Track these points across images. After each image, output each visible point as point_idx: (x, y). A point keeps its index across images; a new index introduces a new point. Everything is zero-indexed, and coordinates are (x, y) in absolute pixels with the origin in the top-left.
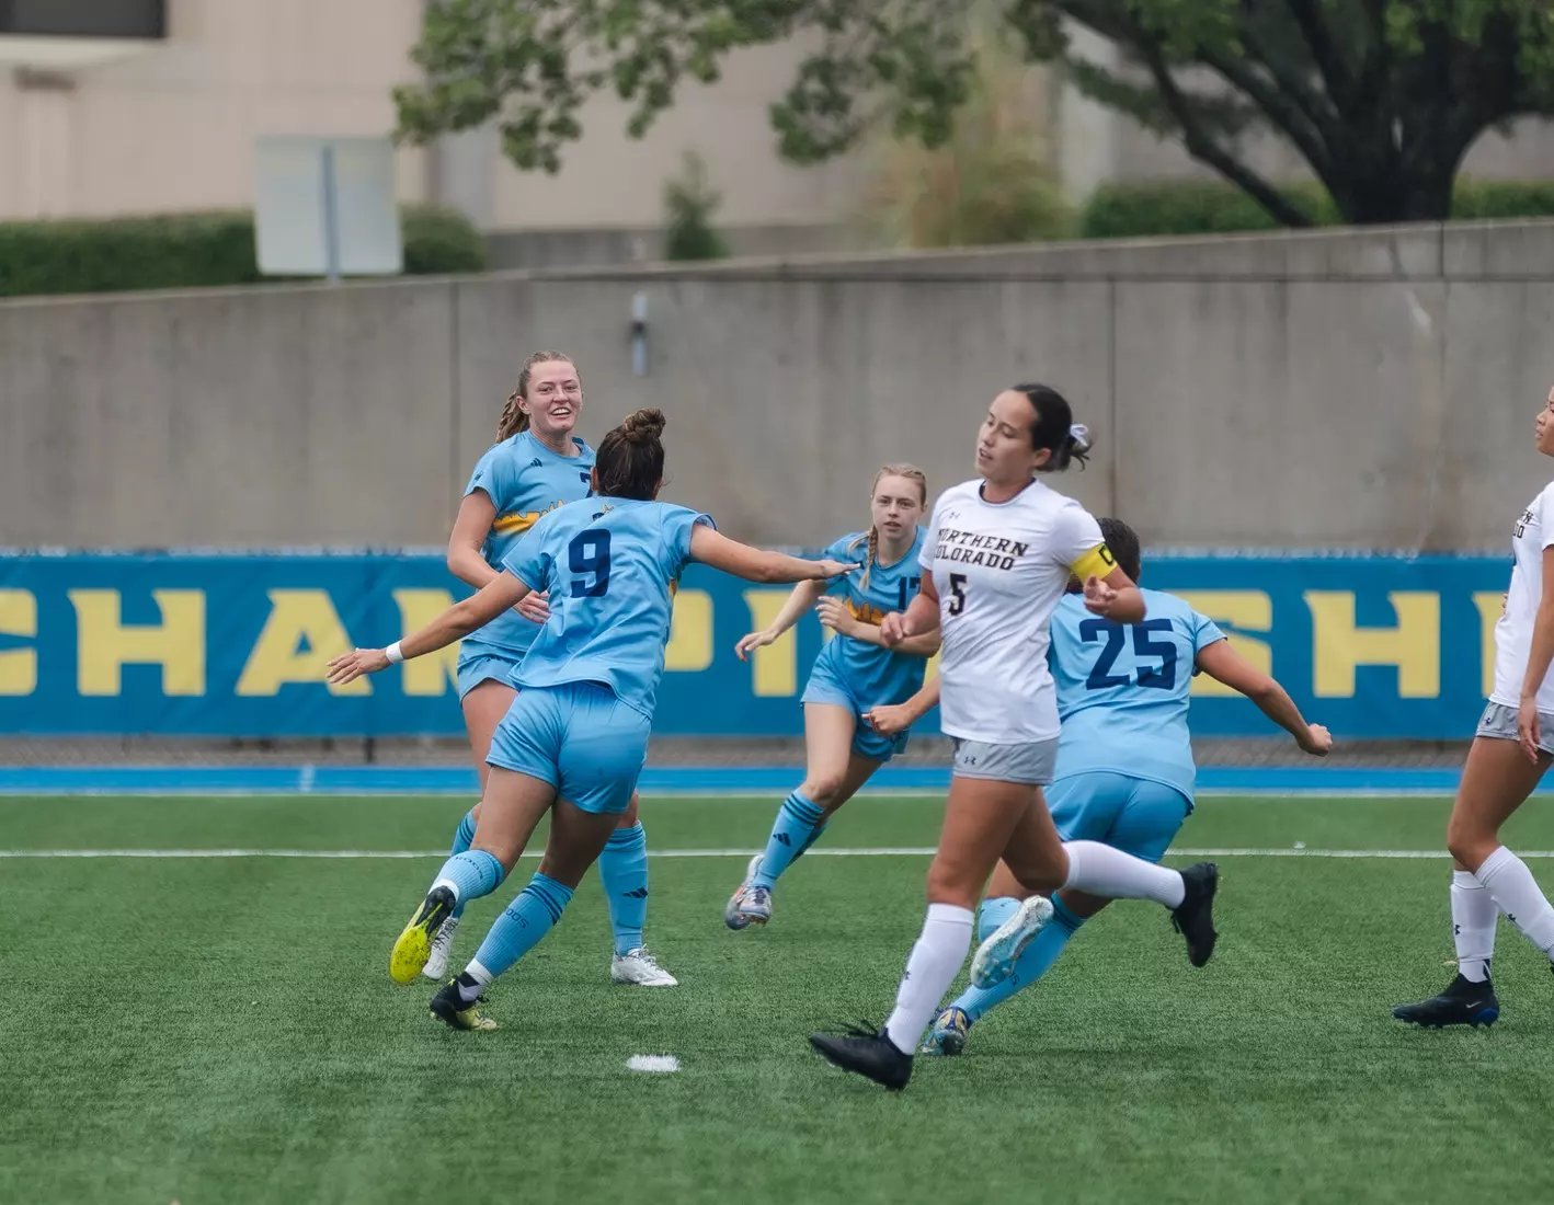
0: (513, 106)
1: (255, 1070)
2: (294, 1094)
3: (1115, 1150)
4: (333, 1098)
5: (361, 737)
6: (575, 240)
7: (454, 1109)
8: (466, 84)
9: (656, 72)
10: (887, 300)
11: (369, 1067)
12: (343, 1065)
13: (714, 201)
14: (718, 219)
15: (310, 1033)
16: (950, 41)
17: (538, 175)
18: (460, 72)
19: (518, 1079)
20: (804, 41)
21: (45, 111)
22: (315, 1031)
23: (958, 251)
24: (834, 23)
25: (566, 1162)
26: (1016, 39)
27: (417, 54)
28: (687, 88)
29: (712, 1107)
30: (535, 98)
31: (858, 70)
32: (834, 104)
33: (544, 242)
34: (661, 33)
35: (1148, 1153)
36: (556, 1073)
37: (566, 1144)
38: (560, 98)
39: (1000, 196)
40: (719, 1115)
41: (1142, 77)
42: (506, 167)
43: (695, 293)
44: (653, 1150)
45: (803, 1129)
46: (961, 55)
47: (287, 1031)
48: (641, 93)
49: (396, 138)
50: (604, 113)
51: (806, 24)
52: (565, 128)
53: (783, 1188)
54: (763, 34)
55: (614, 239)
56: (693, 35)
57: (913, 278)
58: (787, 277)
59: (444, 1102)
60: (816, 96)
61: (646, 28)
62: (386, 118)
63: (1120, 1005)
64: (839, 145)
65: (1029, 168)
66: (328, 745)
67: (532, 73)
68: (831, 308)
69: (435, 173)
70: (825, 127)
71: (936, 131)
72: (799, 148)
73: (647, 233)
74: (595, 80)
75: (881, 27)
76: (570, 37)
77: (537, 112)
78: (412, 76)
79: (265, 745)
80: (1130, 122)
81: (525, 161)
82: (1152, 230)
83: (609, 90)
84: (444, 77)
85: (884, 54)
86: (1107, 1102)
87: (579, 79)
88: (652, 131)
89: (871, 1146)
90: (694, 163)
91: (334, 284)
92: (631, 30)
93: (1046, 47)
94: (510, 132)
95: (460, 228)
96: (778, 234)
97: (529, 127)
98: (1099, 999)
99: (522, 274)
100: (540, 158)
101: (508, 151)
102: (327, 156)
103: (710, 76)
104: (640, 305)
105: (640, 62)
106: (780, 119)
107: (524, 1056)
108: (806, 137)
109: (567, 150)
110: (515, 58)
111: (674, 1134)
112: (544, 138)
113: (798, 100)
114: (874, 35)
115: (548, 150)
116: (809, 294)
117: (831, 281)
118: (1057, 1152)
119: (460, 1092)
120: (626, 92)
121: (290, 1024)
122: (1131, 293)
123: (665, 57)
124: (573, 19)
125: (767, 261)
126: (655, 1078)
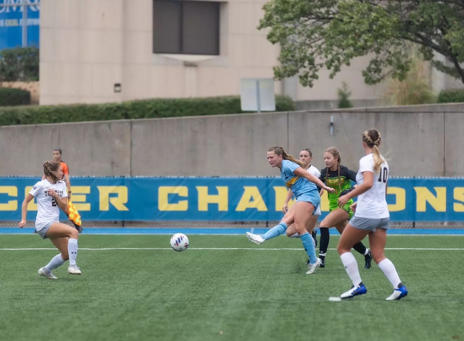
0: (302, 71)
1: (240, 300)
2: (250, 306)
3: (445, 320)
4: (259, 307)
5: (265, 221)
6: (316, 103)
7: (287, 309)
8: (290, 66)
9: (336, 63)
10: (391, 117)
11: (267, 299)
12: (261, 299)
13: (350, 94)
14: (350, 98)
15: (253, 291)
16: (406, 56)
17: (308, 87)
18: (289, 63)
19: (303, 303)
20: (371, 55)
21: (191, 72)
22: (254, 291)
23: (408, 106)
24: (378, 51)
25: (314, 323)
26: (422, 55)
27: (279, 59)
28: (343, 67)
29: (349, 309)
30: (307, 70)
31: (384, 62)
32: (378, 70)
33: (309, 103)
34: (338, 54)
35: (453, 321)
36: (312, 301)
37: (314, 318)
38: (314, 69)
39: (417, 93)
40: (350, 312)
41: (452, 65)
42: (300, 86)
43: (345, 116)
44: (335, 319)
45: (370, 315)
46: (409, 59)
47: (248, 291)
48: (332, 68)
49: (274, 79)
50: (323, 73)
51: (372, 51)
52: (315, 77)
53: (366, 329)
54: (361, 54)
55: (326, 103)
56: (345, 54)
57: (397, 112)
58: (367, 112)
59: (285, 308)
60: (374, 68)
61: (334, 53)
62: (271, 74)
63: (446, 285)
64: (379, 80)
65: (425, 86)
66: (257, 223)
67: (306, 63)
68: (377, 119)
69: (283, 87)
70: (376, 76)
71: (402, 77)
72: (369, 81)
73: (333, 101)
74: (321, 65)
75: (390, 53)
76: (315, 55)
77: (308, 73)
78: (278, 64)
79: (242, 223)
80: (449, 76)
81: (305, 85)
82: (454, 101)
83: (325, 67)
84: (285, 65)
85: (389, 58)
86: (443, 309)
87: (318, 65)
88: (334, 77)
89: (387, 319)
90: (345, 85)
91: (259, 113)
92: (331, 53)
93: (428, 57)
94: (301, 77)
95: (289, 100)
96: (364, 102)
97: (306, 76)
98: (441, 284)
99: (304, 111)
100: (308, 83)
101: (300, 82)
102: (258, 83)
103: (348, 64)
104: (332, 118)
105: (332, 61)
106: (365, 74)
107: (304, 297)
108: (371, 78)
109: (314, 82)
110: (302, 60)
111: (340, 316)
112: (309, 79)
113: (369, 70)
114: (388, 54)
115: (310, 82)
116: (372, 116)
117: (377, 113)
118: (431, 320)
119: (289, 306)
120: (329, 68)
121: (248, 289)
122: (449, 116)
123: (338, 60)
124: (316, 51)
125: (363, 108)
126: (336, 303)
